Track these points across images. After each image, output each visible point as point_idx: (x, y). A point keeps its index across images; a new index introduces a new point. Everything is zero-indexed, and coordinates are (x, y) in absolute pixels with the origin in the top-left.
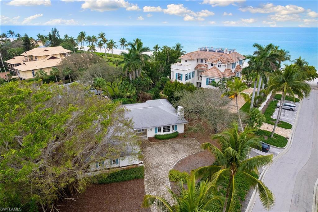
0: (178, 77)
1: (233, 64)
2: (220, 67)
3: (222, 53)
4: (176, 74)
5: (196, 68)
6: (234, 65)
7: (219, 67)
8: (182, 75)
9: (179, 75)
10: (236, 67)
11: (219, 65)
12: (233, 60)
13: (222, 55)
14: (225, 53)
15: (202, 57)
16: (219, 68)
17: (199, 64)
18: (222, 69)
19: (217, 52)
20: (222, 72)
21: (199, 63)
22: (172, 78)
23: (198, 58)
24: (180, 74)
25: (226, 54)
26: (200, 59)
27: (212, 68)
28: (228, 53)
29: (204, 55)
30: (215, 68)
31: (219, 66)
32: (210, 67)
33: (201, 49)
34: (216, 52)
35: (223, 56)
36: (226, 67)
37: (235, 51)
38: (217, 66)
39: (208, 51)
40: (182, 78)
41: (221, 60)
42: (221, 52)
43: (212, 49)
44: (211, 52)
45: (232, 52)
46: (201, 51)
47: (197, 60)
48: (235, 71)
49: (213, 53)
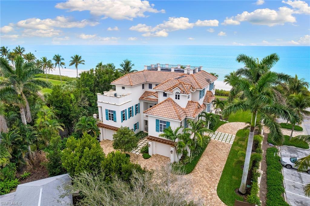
0: (110, 117)
1: (201, 91)
2: (179, 99)
3: (181, 74)
4: (106, 110)
5: (141, 99)
6: (202, 93)
7: (176, 98)
8: (114, 112)
9: (111, 113)
10: (205, 94)
11: (176, 96)
12: (201, 84)
13: (182, 76)
14: (186, 72)
15: (151, 80)
16: (177, 101)
17: (146, 92)
18: (183, 102)
19: (174, 71)
20: (182, 107)
21: (147, 88)
22: (100, 118)
23: (143, 81)
24: (112, 111)
25: (188, 74)
26: (147, 83)
27: (165, 101)
28: (191, 72)
29: (153, 78)
30: (170, 100)
31: (178, 97)
32: (161, 98)
33: (149, 67)
34: (172, 71)
35: (183, 79)
36: (189, 98)
37: (202, 69)
38: (173, 97)
39: (159, 69)
40: (116, 118)
41: (180, 86)
42: (180, 70)
43: (167, 67)
44: (164, 72)
45: (197, 71)
46: (149, 70)
47: (143, 85)
48: (204, 101)
49: (167, 72)
